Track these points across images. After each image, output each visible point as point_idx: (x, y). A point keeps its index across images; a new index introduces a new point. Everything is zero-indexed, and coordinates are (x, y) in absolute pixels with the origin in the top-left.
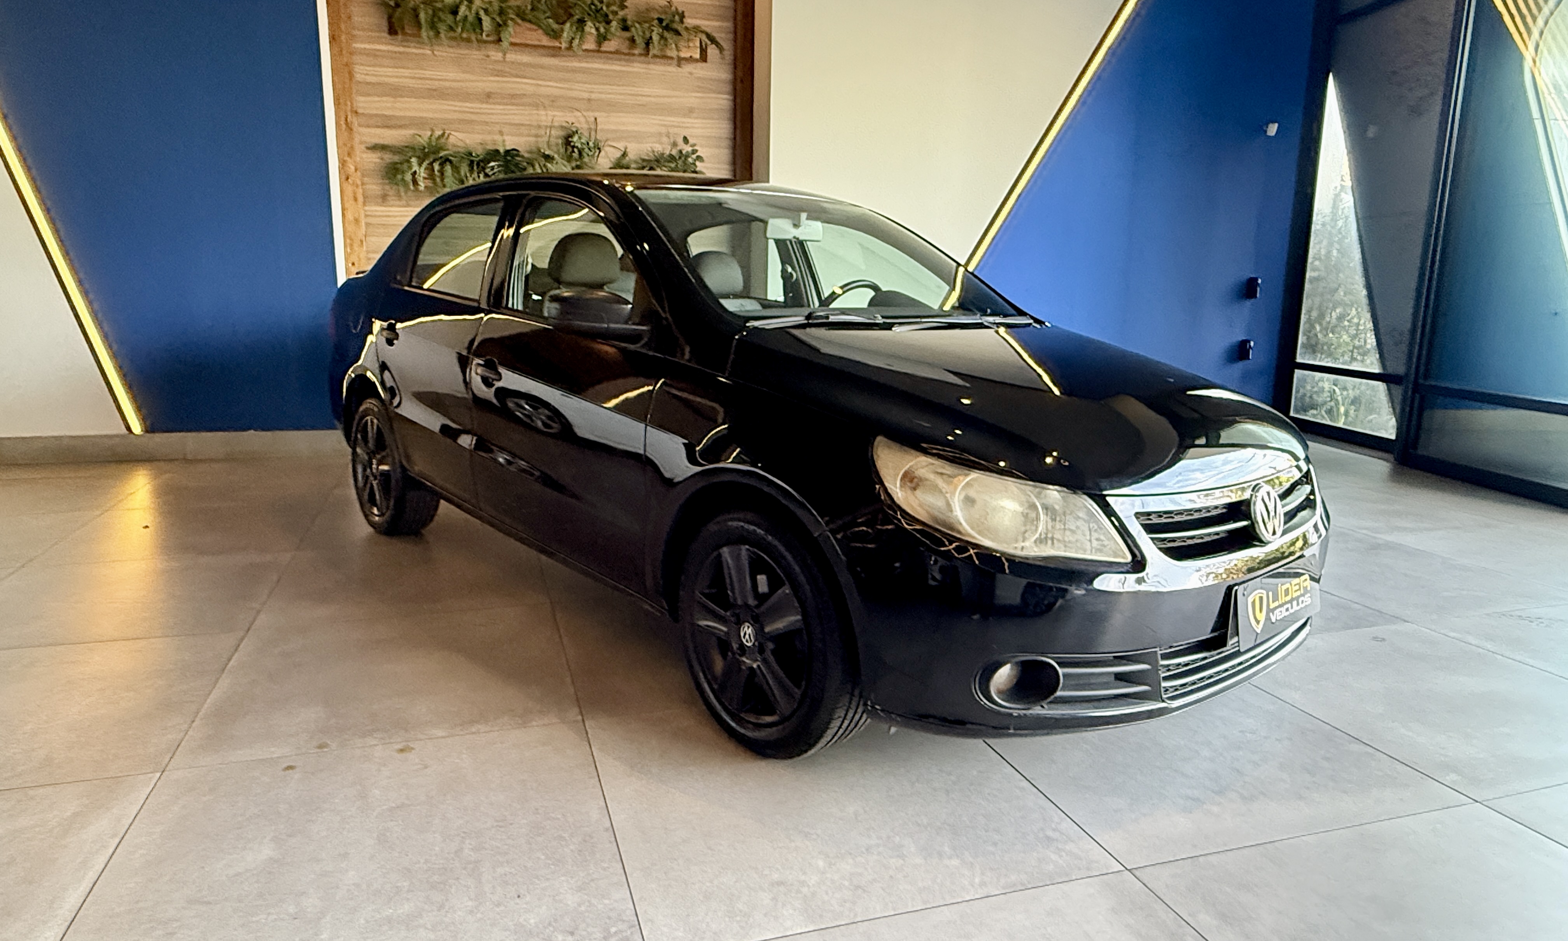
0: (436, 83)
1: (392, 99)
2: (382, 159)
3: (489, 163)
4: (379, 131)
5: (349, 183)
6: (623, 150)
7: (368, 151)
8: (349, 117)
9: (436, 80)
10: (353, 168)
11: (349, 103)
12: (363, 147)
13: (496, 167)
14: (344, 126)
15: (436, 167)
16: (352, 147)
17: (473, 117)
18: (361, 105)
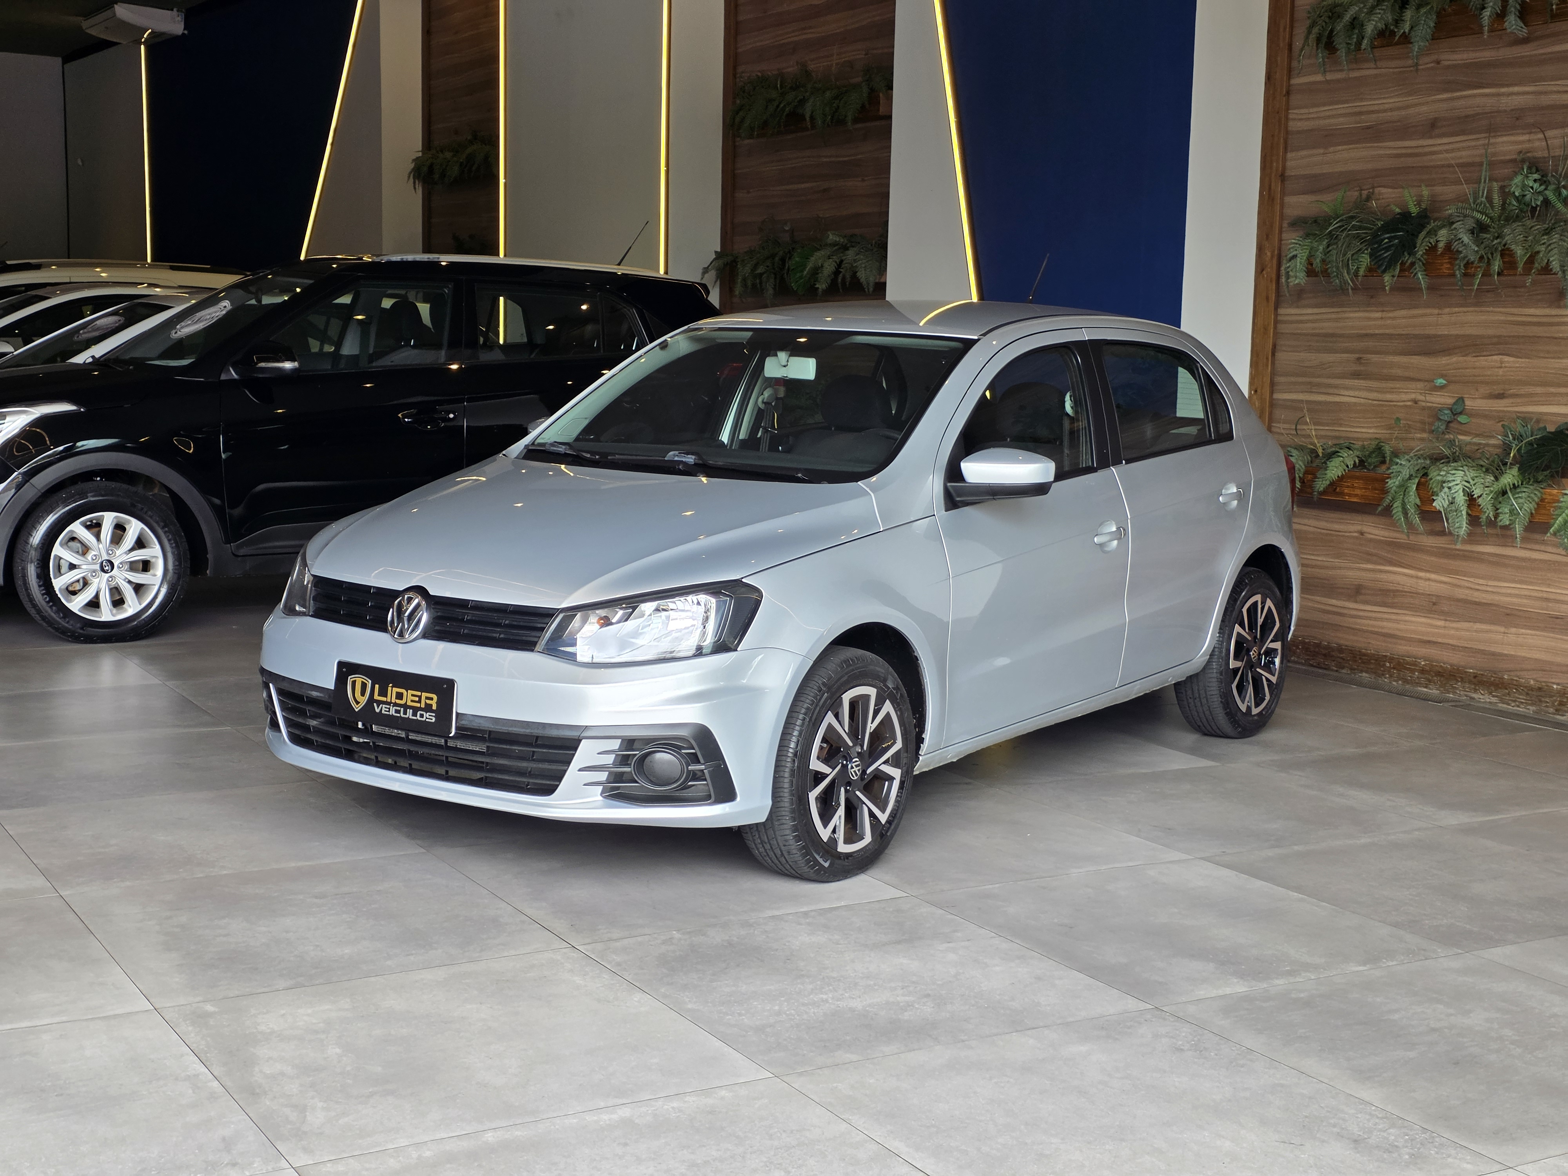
0: (1374, 116)
1: (1321, 151)
4: (1303, 198)
5: (1264, 274)
7: (1291, 229)
8: (1273, 184)
9: (1373, 112)
10: (1269, 254)
11: (1275, 164)
12: (1285, 225)
13: (1386, 241)
14: (1267, 198)
15: (1320, 247)
16: (1273, 225)
17: (1410, 162)
18: (1289, 164)
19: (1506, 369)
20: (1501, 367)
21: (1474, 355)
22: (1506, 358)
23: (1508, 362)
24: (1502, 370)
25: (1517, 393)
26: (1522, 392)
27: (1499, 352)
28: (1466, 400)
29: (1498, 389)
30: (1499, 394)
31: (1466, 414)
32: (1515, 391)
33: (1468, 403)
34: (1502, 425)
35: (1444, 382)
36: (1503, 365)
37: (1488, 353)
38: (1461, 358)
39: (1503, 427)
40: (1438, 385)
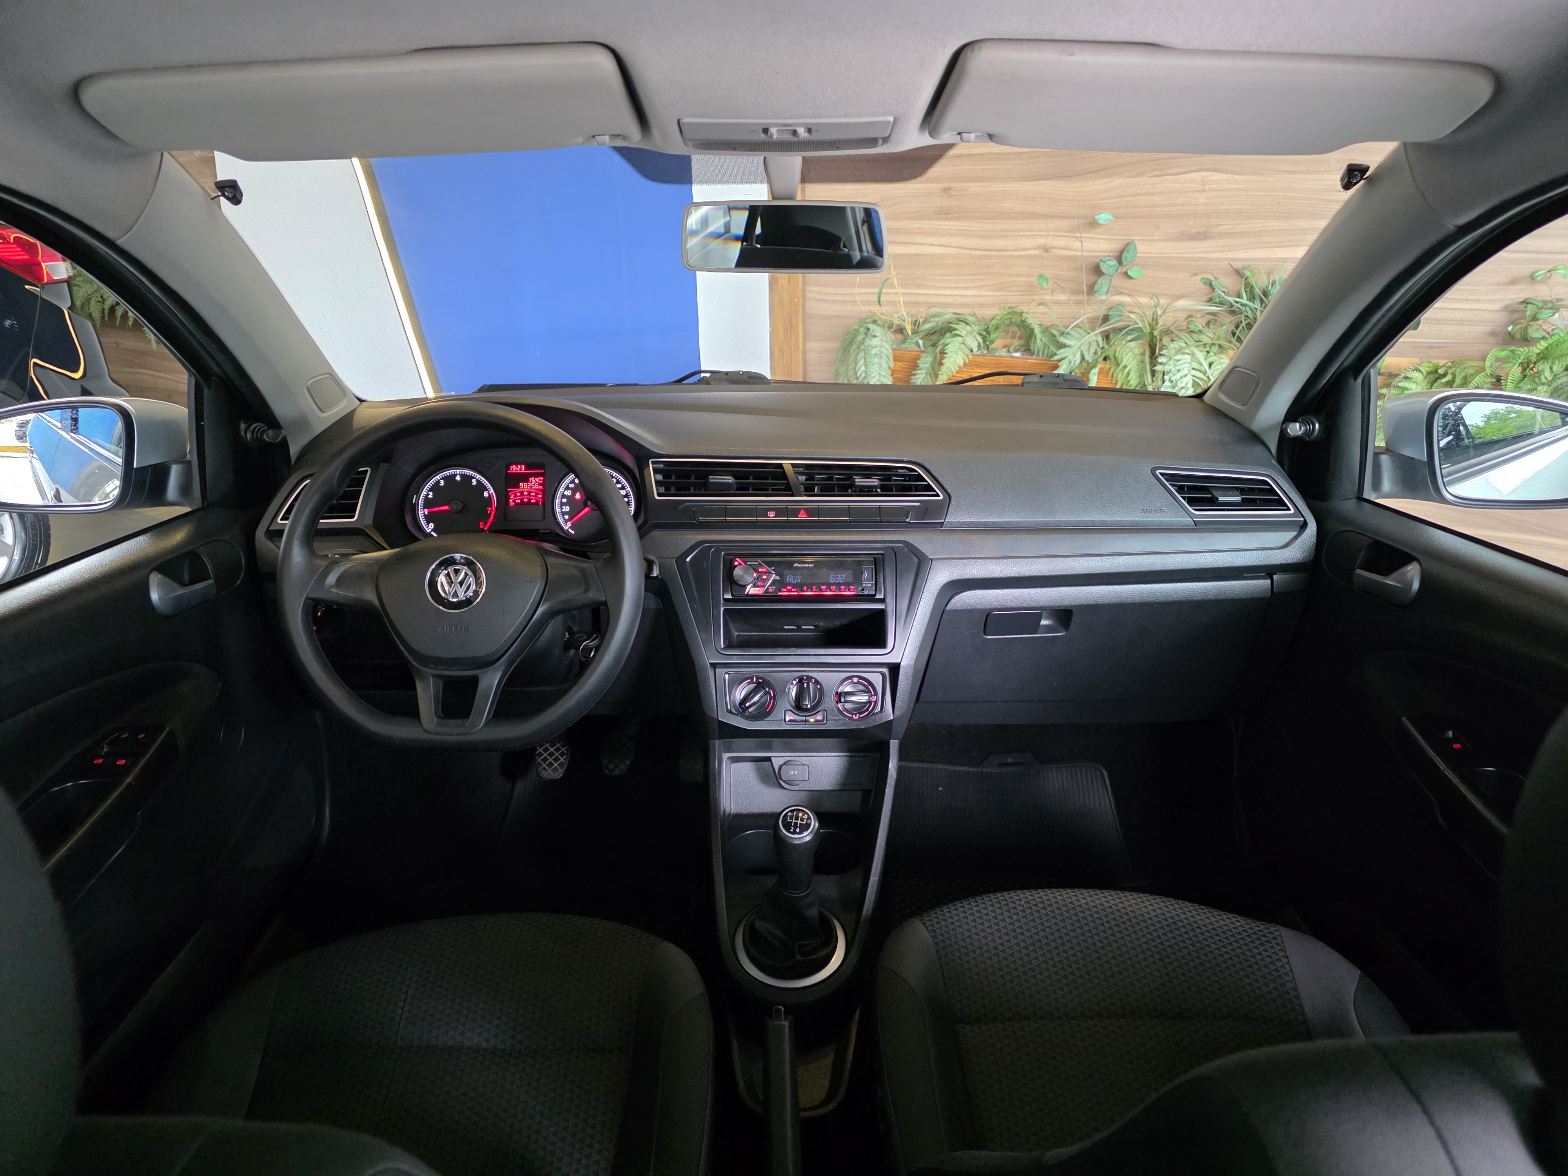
19: (1212, 194)
20: (1204, 191)
22: (1214, 176)
23: (1217, 182)
24: (1204, 195)
25: (1231, 231)
27: (1199, 168)
28: (1136, 242)
29: (1196, 225)
30: (1198, 233)
31: (1137, 265)
32: (1229, 227)
33: (1142, 249)
34: (1203, 279)
35: (1110, 217)
36: (1207, 187)
37: (1180, 170)
38: (1132, 180)
39: (1205, 283)
40: (1101, 222)
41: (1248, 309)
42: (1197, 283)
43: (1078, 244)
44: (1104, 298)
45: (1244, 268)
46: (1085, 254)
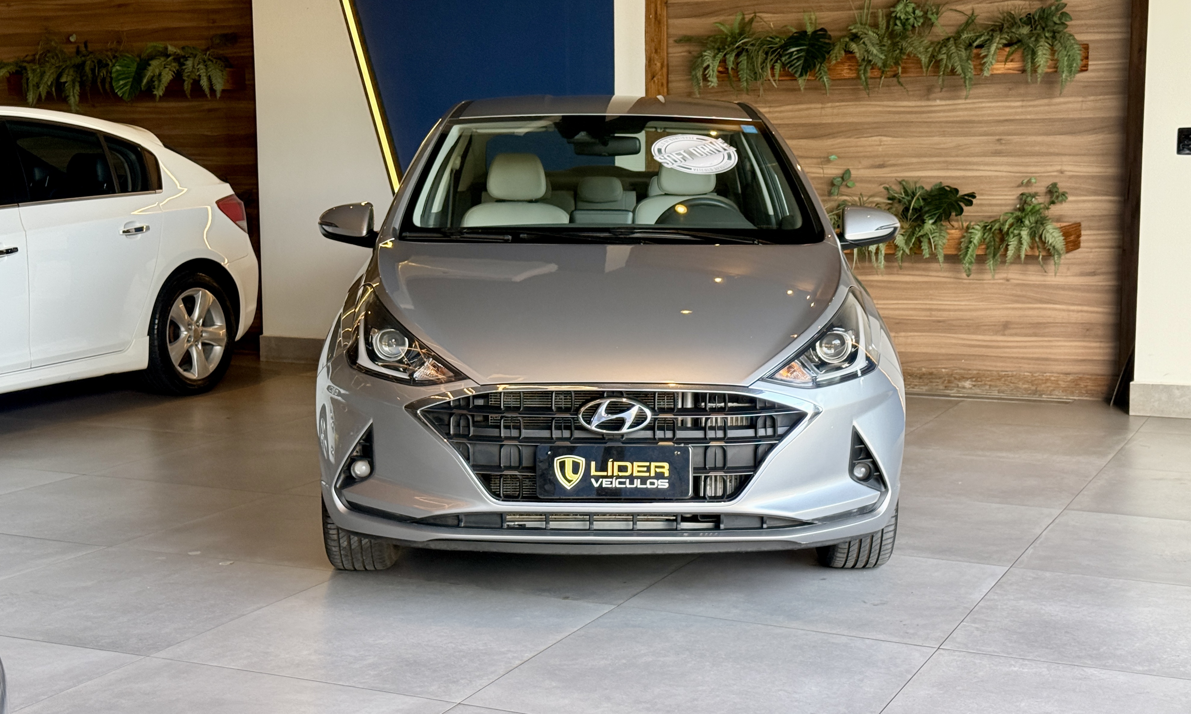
2: (690, 52)
3: (789, 49)
4: (687, 21)
5: (654, 82)
6: (969, 13)
7: (677, 44)
8: (659, 10)
10: (659, 64)
12: (671, 41)
13: (795, 53)
14: (653, 20)
15: (731, 58)
16: (660, 42)
19: (885, 147)
20: (880, 145)
21: (857, 136)
22: (884, 138)
23: (887, 141)
24: (881, 147)
25: (895, 163)
26: (900, 162)
27: (878, 134)
28: (850, 170)
29: (878, 161)
30: (880, 165)
31: (851, 181)
32: (894, 161)
33: (854, 173)
34: (884, 187)
35: (836, 157)
36: (882, 144)
37: (868, 135)
38: (846, 140)
39: (885, 189)
40: (831, 159)
41: (906, 200)
42: (881, 188)
43: (821, 171)
44: (836, 197)
45: (903, 180)
46: (825, 176)
